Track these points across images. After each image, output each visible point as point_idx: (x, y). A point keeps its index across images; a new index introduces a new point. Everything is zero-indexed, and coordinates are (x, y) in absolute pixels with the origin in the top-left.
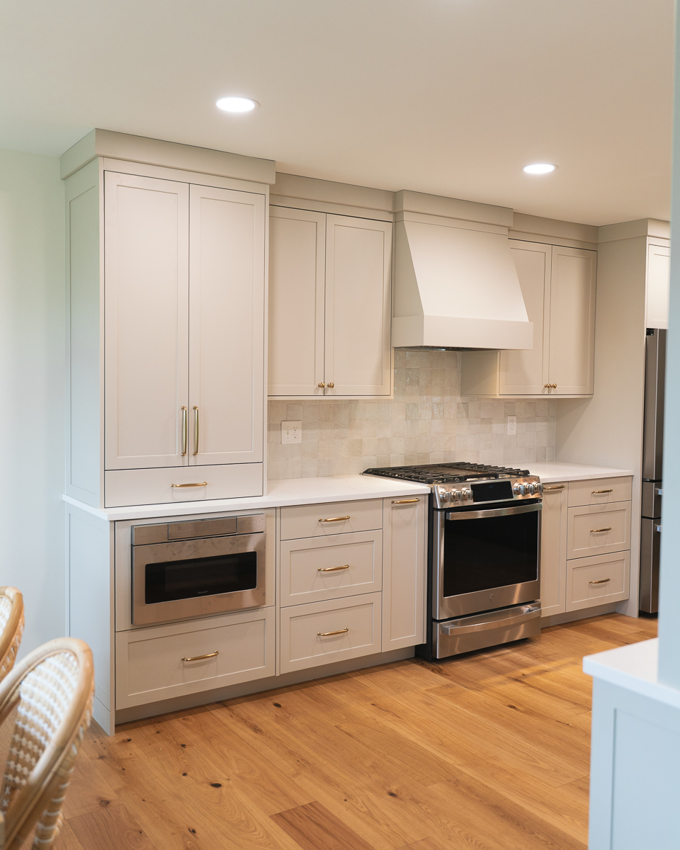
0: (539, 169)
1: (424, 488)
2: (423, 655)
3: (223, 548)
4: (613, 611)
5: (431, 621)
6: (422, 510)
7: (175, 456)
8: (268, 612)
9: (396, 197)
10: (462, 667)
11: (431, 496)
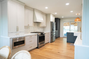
0: (47, 8)
1: (37, 34)
2: (37, 48)
3: (22, 40)
4: (48, 43)
5: (38, 45)
6: (37, 36)
7: (16, 31)
8: (25, 46)
9: (34, 9)
10: (40, 48)
11: (38, 34)
